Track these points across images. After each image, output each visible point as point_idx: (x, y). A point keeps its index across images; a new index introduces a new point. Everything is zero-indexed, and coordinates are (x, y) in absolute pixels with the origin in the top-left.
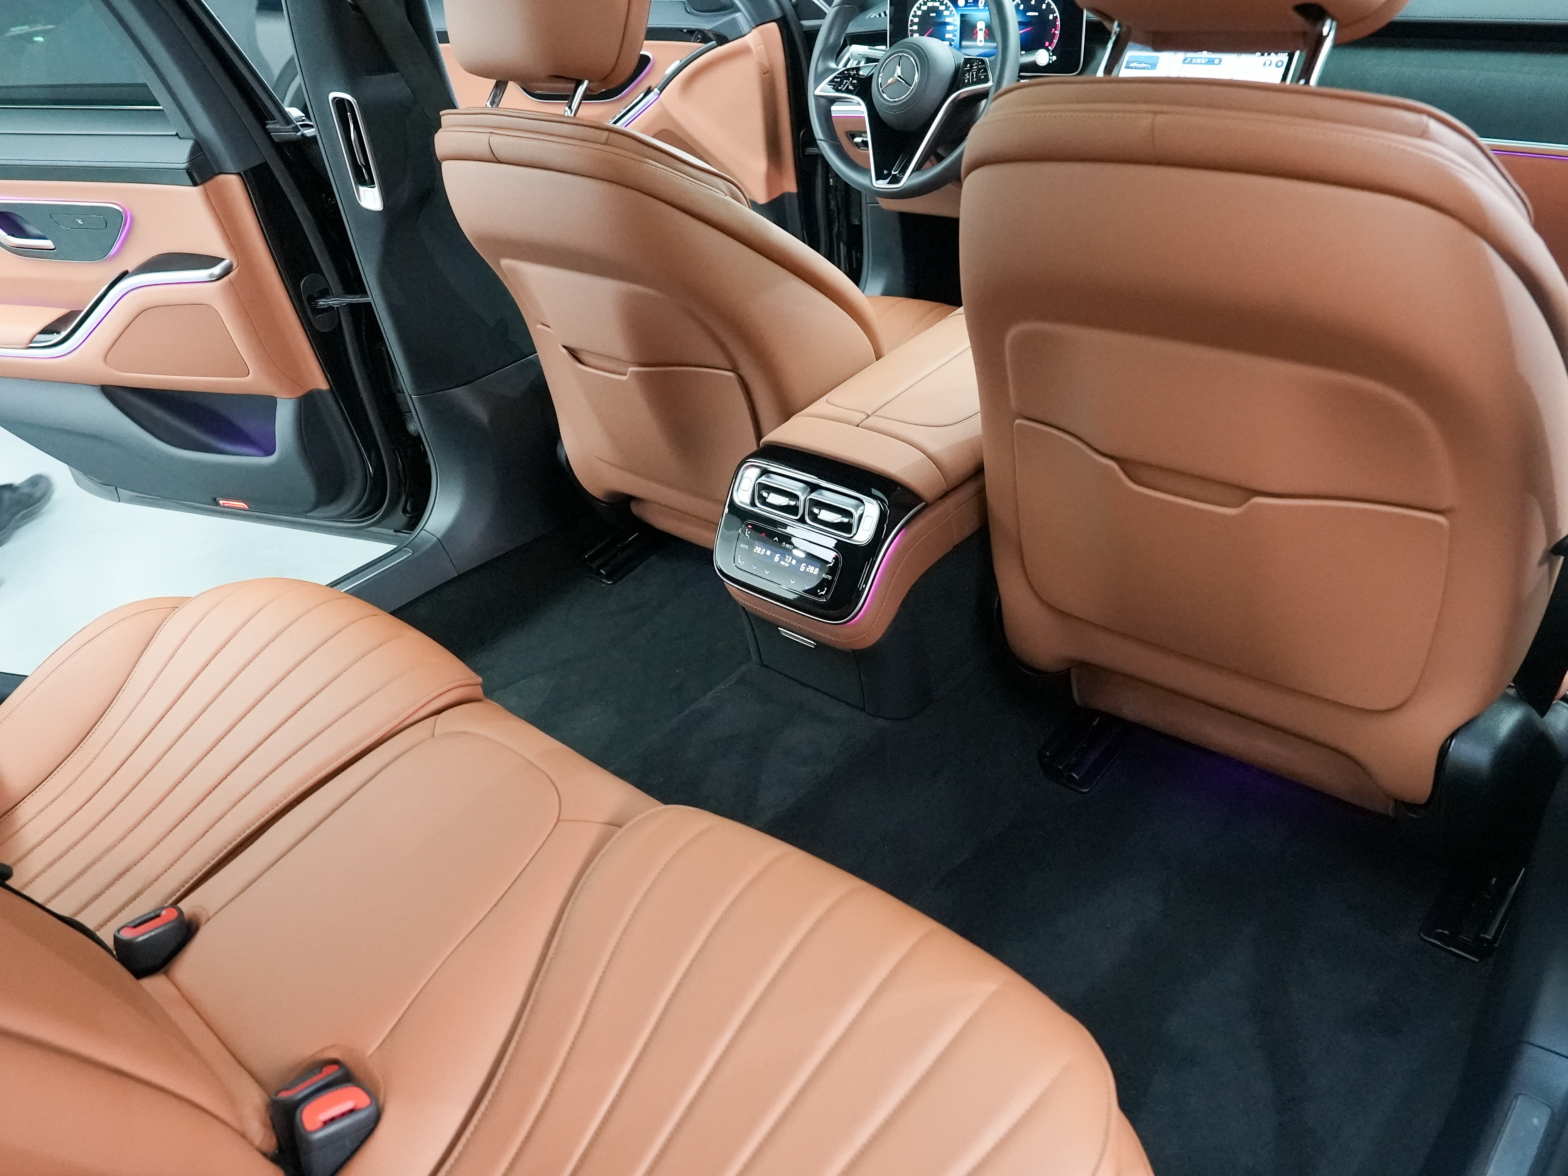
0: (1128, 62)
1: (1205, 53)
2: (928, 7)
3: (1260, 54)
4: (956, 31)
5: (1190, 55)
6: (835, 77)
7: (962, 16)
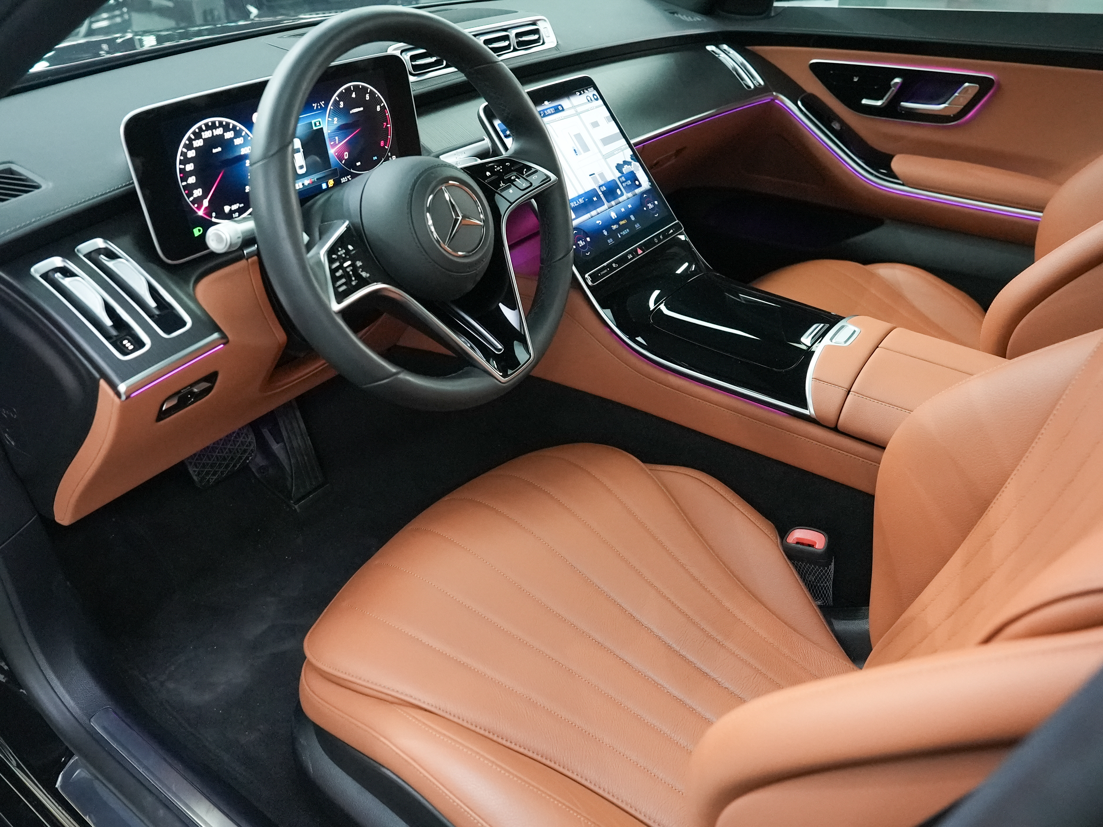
1: (547, 103)
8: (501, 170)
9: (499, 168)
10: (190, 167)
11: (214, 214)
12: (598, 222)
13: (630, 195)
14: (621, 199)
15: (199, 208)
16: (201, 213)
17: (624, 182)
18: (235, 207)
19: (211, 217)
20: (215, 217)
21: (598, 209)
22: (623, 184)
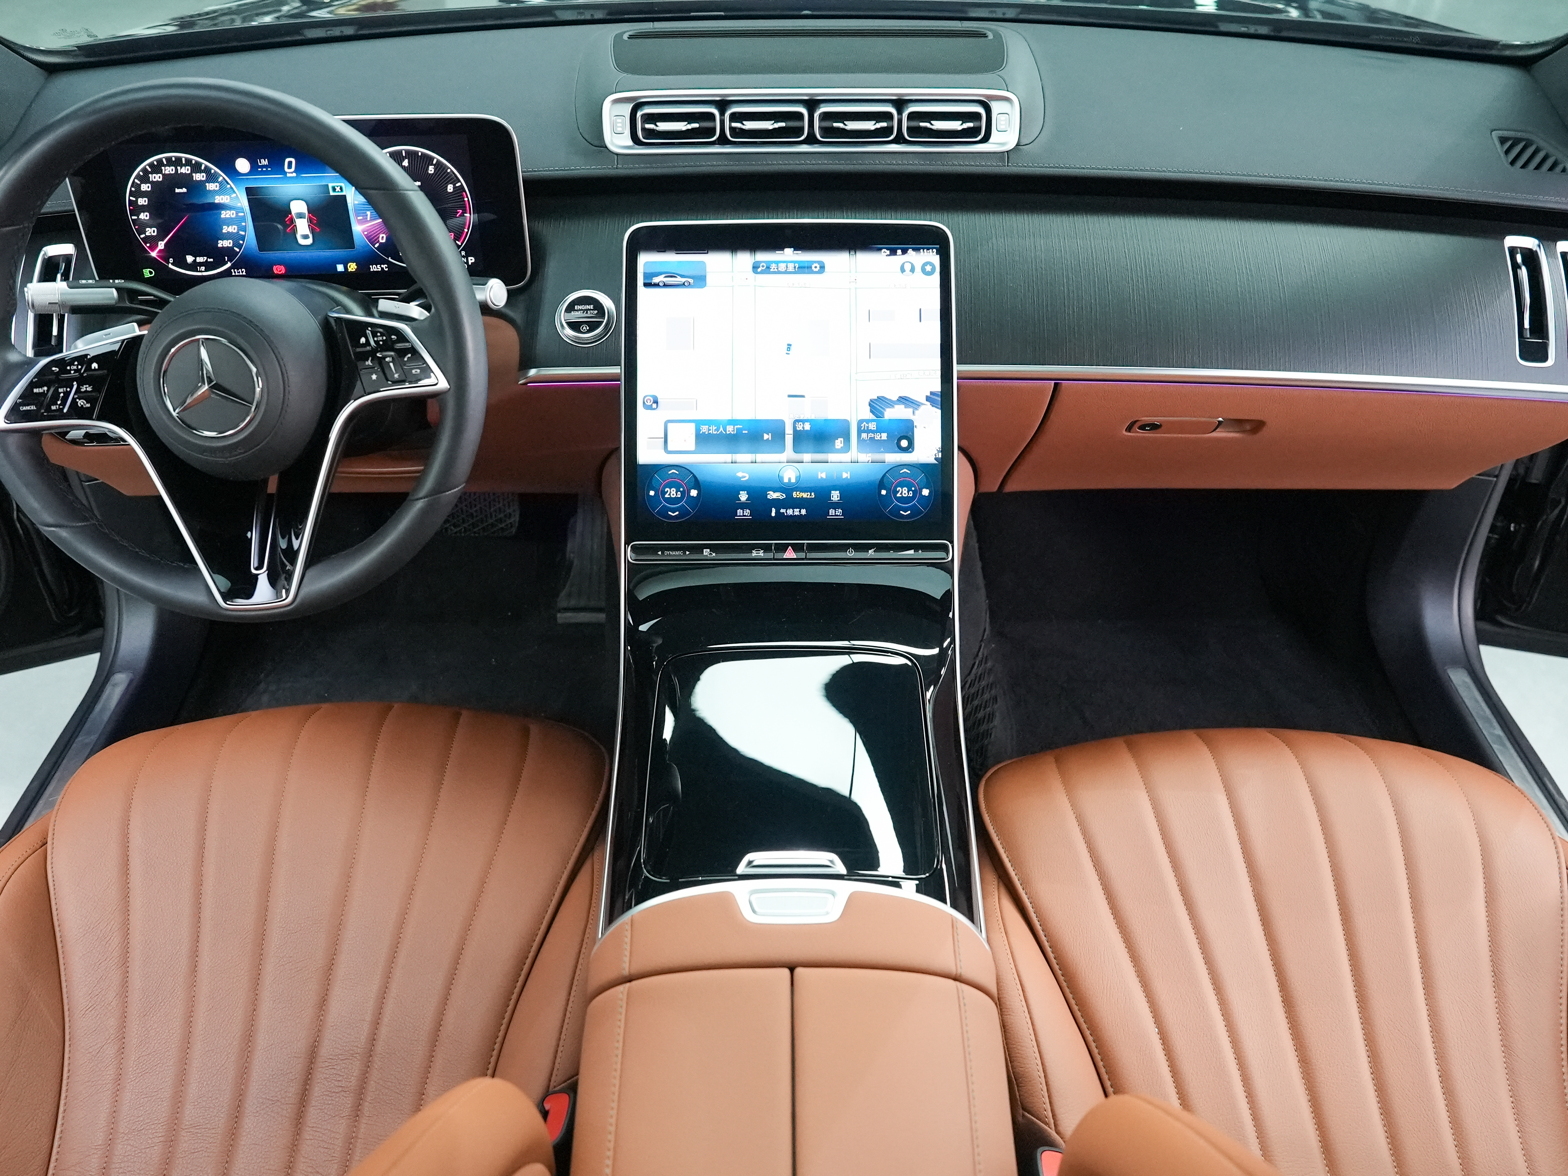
0: (646, 275)
1: (789, 251)
2: (164, 175)
3: (888, 252)
4: (244, 219)
5: (763, 257)
6: (32, 385)
7: (249, 191)
8: (381, 343)
9: (380, 338)
10: (142, 201)
11: (171, 260)
12: (740, 474)
13: (865, 457)
14: (831, 457)
15: (153, 248)
16: (154, 254)
17: (868, 431)
18: (200, 259)
19: (168, 263)
20: (172, 264)
21: (758, 455)
22: (864, 435)
